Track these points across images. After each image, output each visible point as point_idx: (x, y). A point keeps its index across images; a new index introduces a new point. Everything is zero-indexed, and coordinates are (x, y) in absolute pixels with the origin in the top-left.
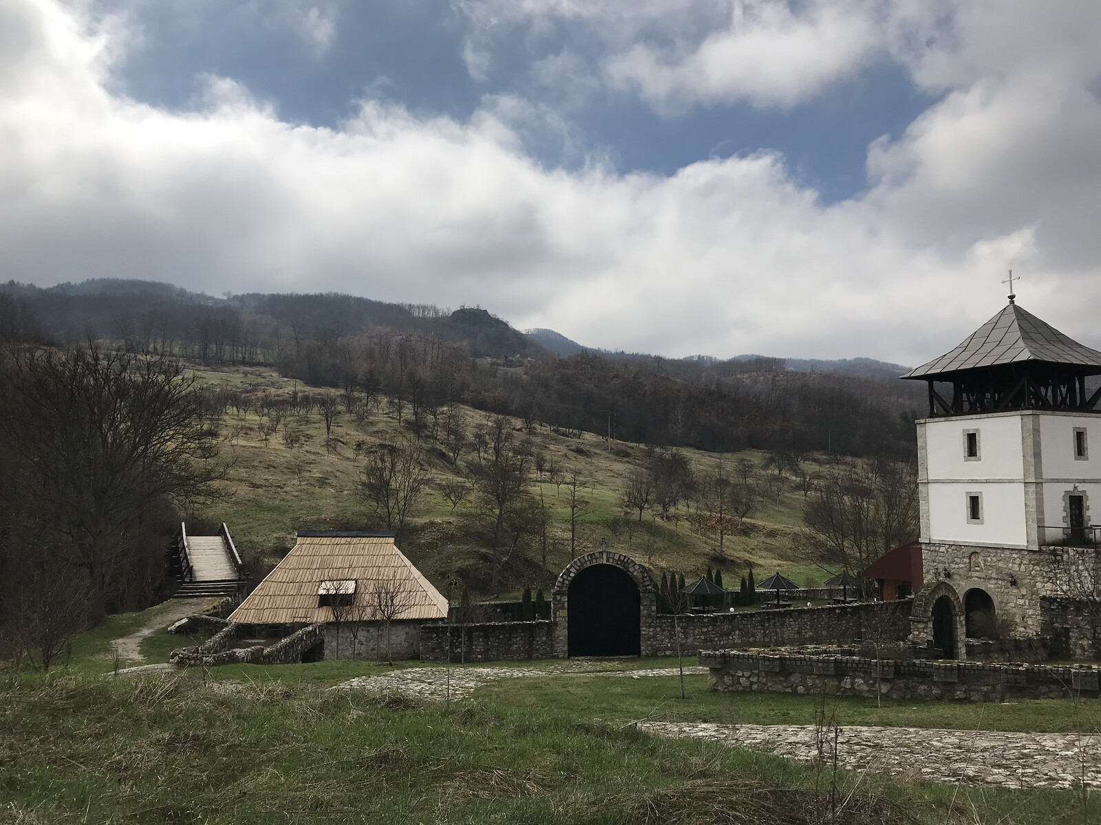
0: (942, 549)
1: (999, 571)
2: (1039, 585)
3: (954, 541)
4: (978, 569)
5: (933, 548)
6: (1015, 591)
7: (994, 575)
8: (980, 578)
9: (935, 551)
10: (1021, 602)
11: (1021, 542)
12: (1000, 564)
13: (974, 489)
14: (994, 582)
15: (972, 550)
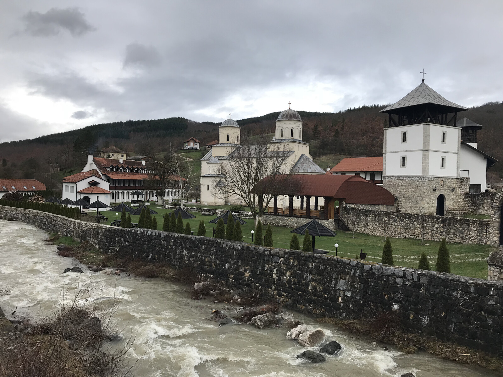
0: (432, 179)
1: (448, 186)
2: (457, 190)
3: (437, 176)
4: (442, 186)
5: (429, 179)
6: (452, 193)
7: (447, 189)
8: (443, 190)
9: (430, 180)
10: (453, 197)
11: (455, 175)
12: (449, 184)
13: (444, 155)
14: (447, 191)
15: (442, 179)
